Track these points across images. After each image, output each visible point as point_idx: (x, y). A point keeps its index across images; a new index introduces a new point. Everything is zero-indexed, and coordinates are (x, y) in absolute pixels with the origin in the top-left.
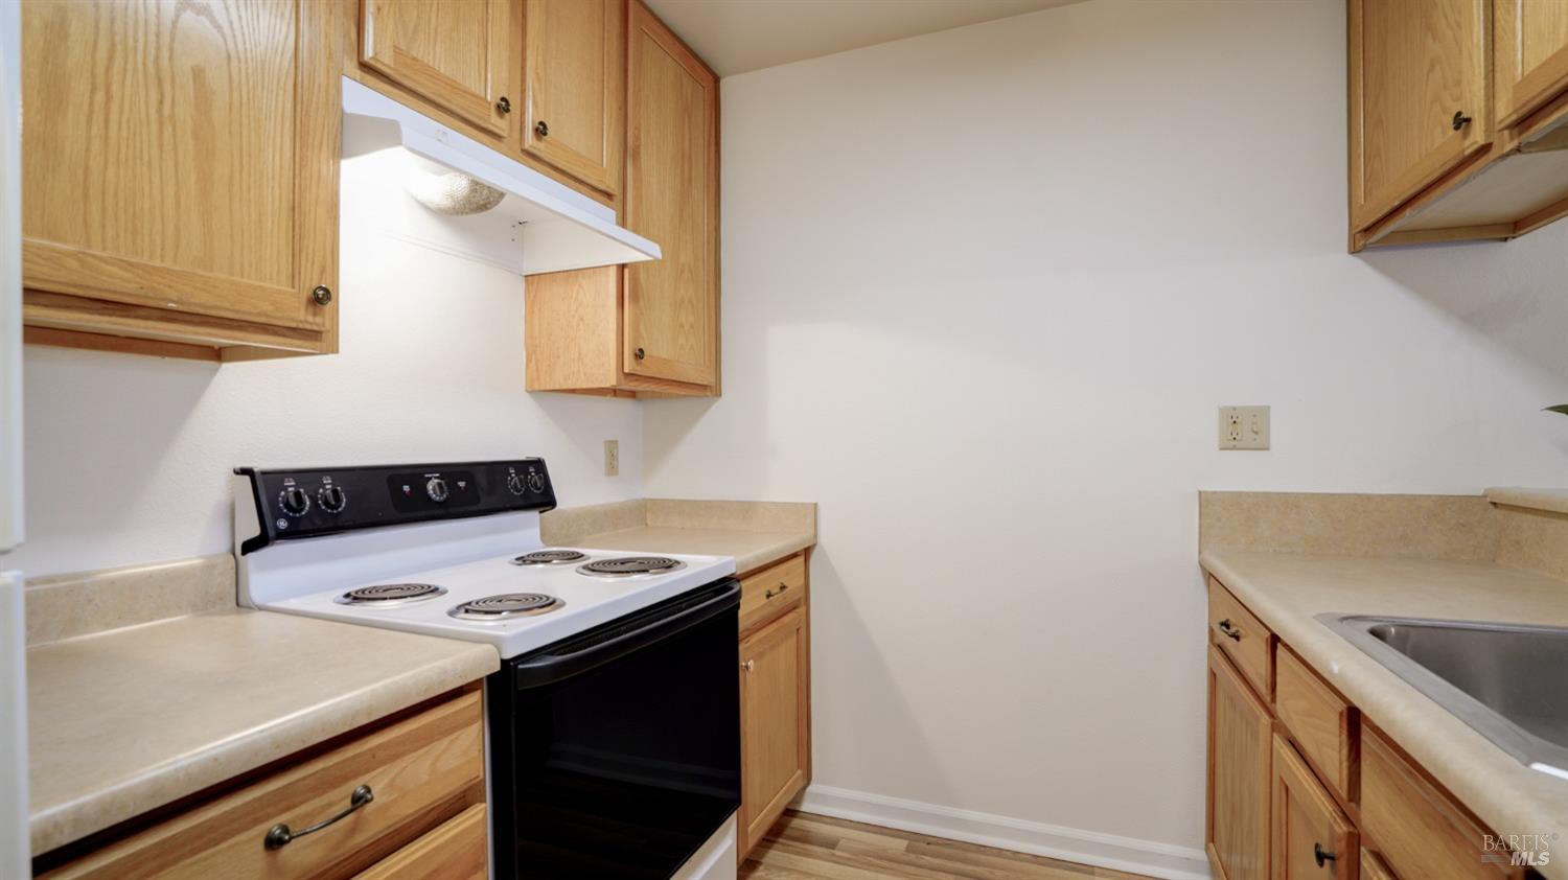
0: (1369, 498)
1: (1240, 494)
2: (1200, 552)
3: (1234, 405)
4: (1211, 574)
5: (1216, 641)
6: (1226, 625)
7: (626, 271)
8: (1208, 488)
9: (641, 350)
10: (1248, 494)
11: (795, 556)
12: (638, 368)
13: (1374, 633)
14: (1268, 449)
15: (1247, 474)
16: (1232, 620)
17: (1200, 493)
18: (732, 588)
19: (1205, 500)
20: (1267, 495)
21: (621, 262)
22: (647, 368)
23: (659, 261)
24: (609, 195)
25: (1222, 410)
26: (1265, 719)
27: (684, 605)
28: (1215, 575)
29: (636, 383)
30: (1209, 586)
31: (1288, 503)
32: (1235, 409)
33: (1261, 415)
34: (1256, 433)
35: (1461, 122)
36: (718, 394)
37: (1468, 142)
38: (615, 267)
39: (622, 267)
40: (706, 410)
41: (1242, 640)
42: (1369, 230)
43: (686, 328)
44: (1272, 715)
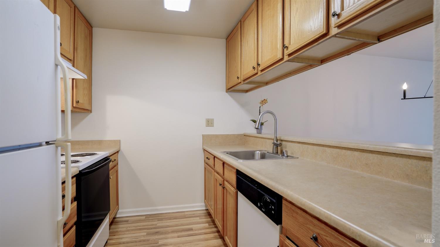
0: (228, 135)
1: (209, 135)
2: (203, 146)
3: (208, 118)
4: (205, 150)
5: (206, 162)
6: (207, 158)
7: (74, 80)
8: (204, 134)
9: (78, 101)
10: (210, 135)
11: (115, 153)
12: (77, 105)
13: (227, 153)
14: (213, 126)
15: (210, 131)
16: (208, 157)
17: (203, 135)
18: (110, 159)
19: (204, 136)
20: (213, 135)
21: (73, 78)
22: (79, 106)
23: (86, 79)
24: (70, 60)
25: (206, 119)
26: (213, 171)
27: (102, 162)
28: (206, 150)
29: (75, 109)
30: (204, 152)
31: (217, 136)
32: (208, 119)
33: (213, 120)
34: (212, 123)
35: (238, 78)
36: (91, 112)
37: (239, 81)
38: (71, 79)
39: (73, 79)
40: (88, 116)
41: (210, 160)
42: (229, 89)
43: (86, 94)
44: (214, 170)
